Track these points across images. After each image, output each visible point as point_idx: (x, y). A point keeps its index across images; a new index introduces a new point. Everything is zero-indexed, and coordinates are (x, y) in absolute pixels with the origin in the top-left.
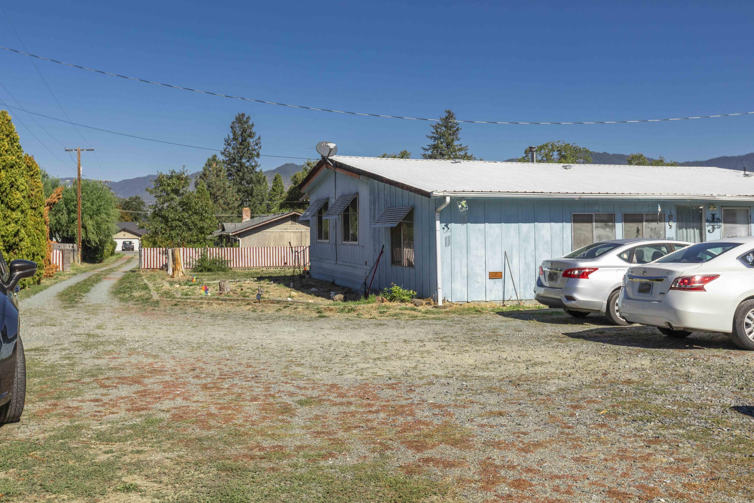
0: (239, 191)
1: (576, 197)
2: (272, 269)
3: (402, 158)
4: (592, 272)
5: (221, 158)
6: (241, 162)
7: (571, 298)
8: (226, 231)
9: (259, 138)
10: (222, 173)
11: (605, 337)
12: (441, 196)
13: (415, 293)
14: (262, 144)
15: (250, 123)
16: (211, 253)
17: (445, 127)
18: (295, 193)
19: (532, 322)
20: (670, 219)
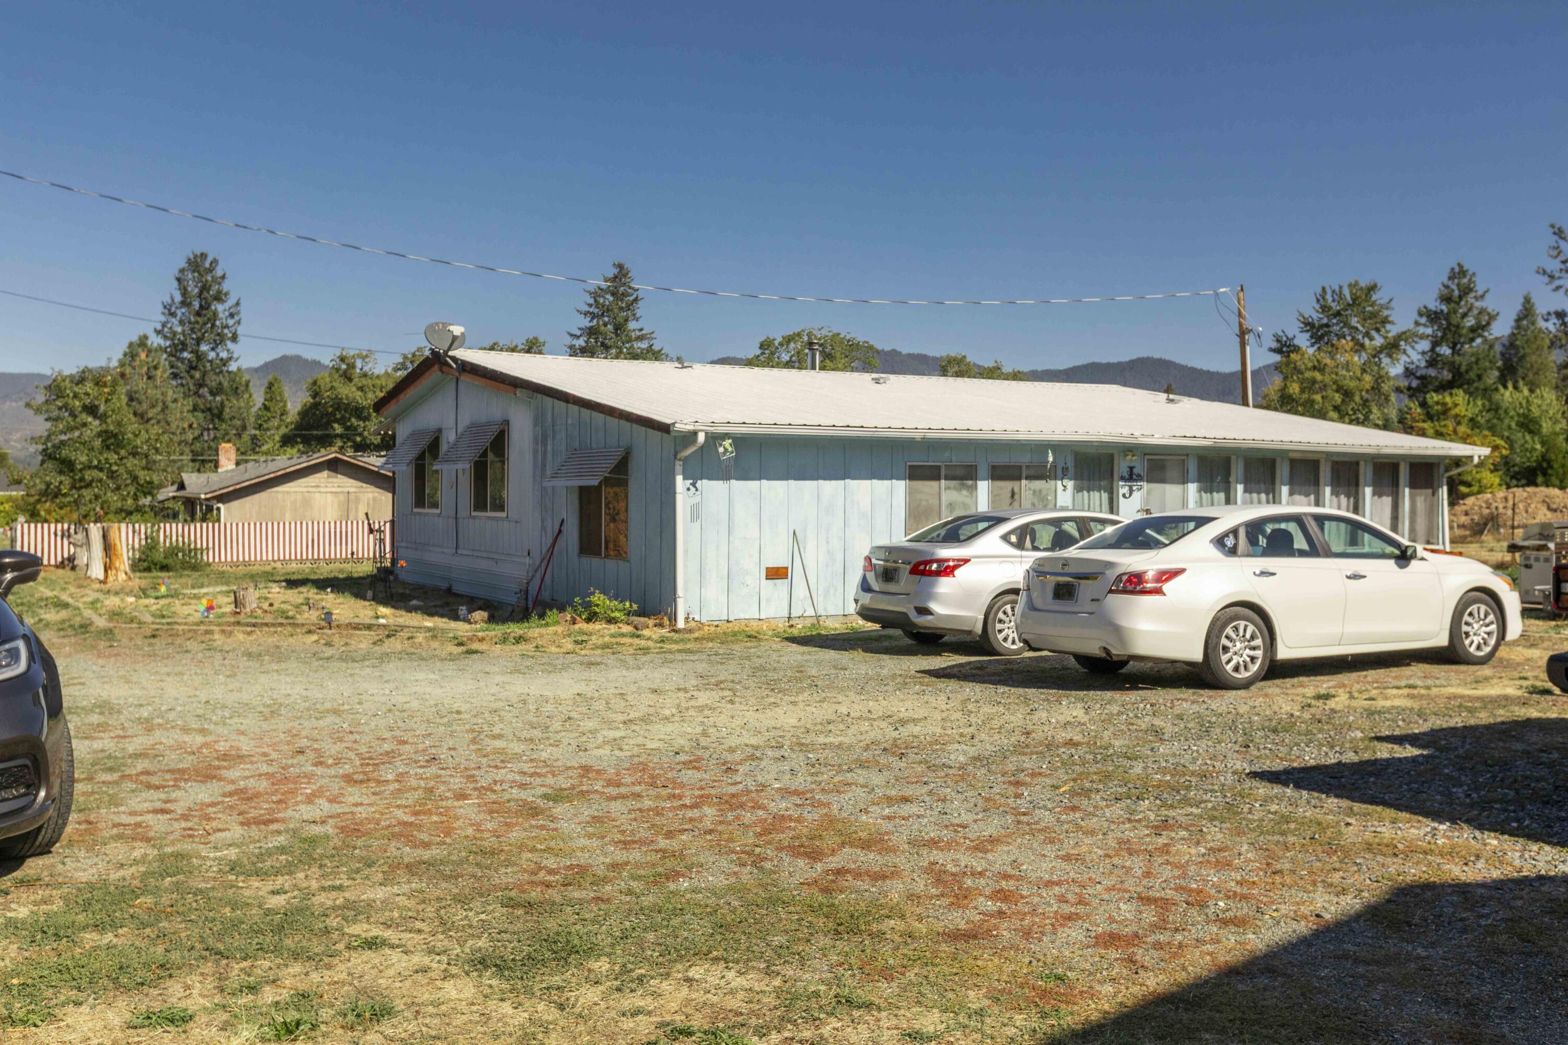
0: (195, 409)
1: (918, 435)
2: (294, 565)
3: (528, 351)
4: (959, 566)
5: (156, 341)
6: (197, 351)
7: (924, 611)
8: (189, 489)
9: (238, 304)
10: (159, 373)
11: (989, 675)
12: (689, 432)
13: (635, 607)
14: (243, 315)
15: (219, 272)
16: (168, 533)
17: (613, 294)
18: (314, 414)
19: (856, 653)
20: (1064, 475)
